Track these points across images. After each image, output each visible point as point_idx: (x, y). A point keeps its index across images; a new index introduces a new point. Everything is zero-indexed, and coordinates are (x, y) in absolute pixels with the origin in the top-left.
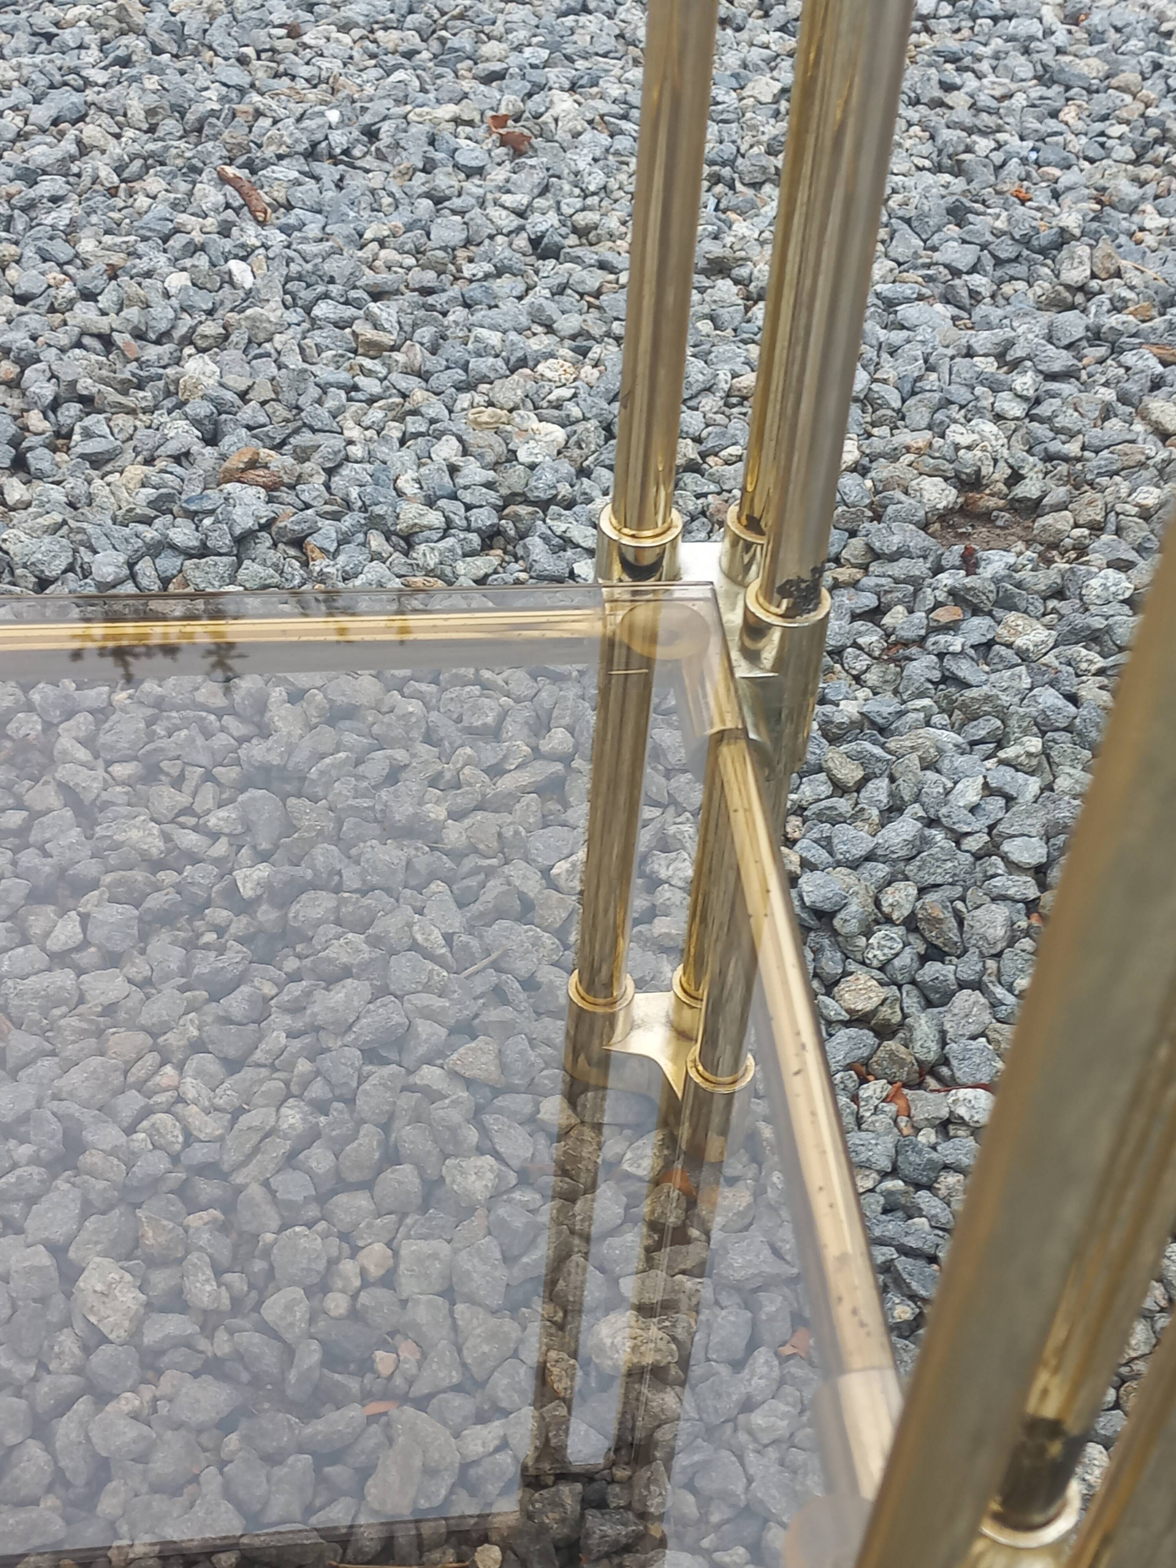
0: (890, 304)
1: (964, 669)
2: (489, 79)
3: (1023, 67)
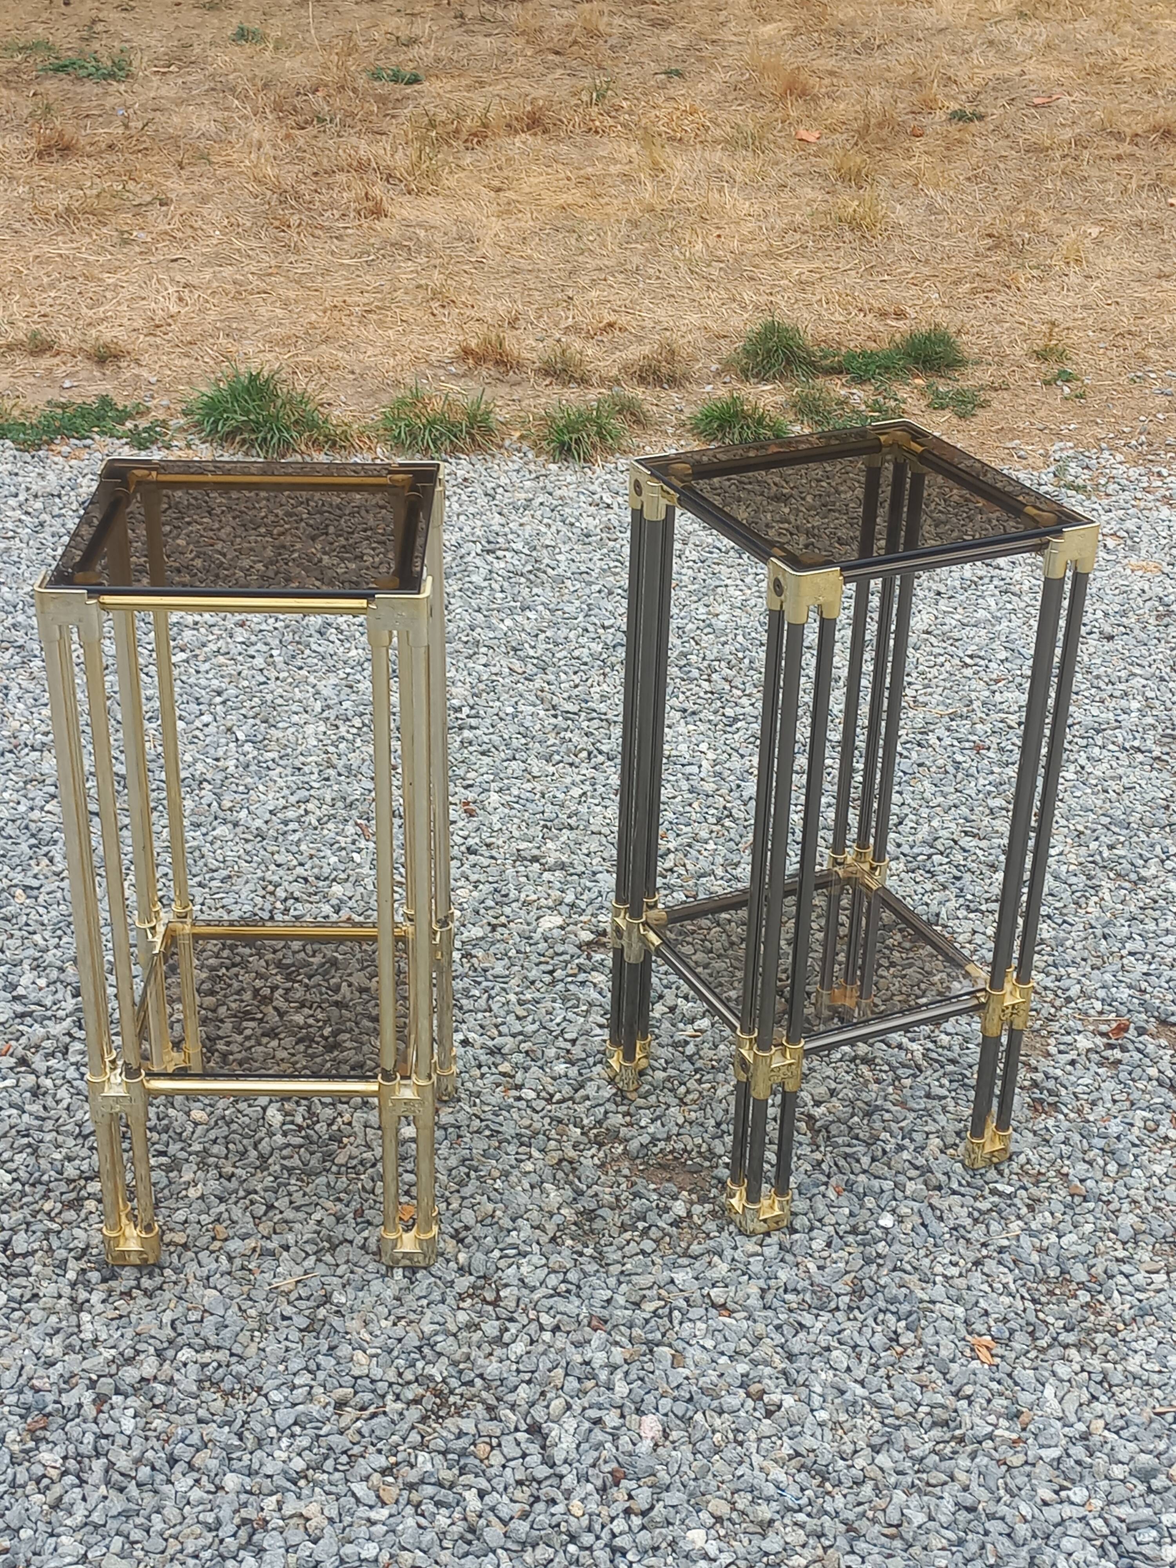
0: (594, 874)
1: (571, 987)
2: (466, 787)
3: (685, 785)
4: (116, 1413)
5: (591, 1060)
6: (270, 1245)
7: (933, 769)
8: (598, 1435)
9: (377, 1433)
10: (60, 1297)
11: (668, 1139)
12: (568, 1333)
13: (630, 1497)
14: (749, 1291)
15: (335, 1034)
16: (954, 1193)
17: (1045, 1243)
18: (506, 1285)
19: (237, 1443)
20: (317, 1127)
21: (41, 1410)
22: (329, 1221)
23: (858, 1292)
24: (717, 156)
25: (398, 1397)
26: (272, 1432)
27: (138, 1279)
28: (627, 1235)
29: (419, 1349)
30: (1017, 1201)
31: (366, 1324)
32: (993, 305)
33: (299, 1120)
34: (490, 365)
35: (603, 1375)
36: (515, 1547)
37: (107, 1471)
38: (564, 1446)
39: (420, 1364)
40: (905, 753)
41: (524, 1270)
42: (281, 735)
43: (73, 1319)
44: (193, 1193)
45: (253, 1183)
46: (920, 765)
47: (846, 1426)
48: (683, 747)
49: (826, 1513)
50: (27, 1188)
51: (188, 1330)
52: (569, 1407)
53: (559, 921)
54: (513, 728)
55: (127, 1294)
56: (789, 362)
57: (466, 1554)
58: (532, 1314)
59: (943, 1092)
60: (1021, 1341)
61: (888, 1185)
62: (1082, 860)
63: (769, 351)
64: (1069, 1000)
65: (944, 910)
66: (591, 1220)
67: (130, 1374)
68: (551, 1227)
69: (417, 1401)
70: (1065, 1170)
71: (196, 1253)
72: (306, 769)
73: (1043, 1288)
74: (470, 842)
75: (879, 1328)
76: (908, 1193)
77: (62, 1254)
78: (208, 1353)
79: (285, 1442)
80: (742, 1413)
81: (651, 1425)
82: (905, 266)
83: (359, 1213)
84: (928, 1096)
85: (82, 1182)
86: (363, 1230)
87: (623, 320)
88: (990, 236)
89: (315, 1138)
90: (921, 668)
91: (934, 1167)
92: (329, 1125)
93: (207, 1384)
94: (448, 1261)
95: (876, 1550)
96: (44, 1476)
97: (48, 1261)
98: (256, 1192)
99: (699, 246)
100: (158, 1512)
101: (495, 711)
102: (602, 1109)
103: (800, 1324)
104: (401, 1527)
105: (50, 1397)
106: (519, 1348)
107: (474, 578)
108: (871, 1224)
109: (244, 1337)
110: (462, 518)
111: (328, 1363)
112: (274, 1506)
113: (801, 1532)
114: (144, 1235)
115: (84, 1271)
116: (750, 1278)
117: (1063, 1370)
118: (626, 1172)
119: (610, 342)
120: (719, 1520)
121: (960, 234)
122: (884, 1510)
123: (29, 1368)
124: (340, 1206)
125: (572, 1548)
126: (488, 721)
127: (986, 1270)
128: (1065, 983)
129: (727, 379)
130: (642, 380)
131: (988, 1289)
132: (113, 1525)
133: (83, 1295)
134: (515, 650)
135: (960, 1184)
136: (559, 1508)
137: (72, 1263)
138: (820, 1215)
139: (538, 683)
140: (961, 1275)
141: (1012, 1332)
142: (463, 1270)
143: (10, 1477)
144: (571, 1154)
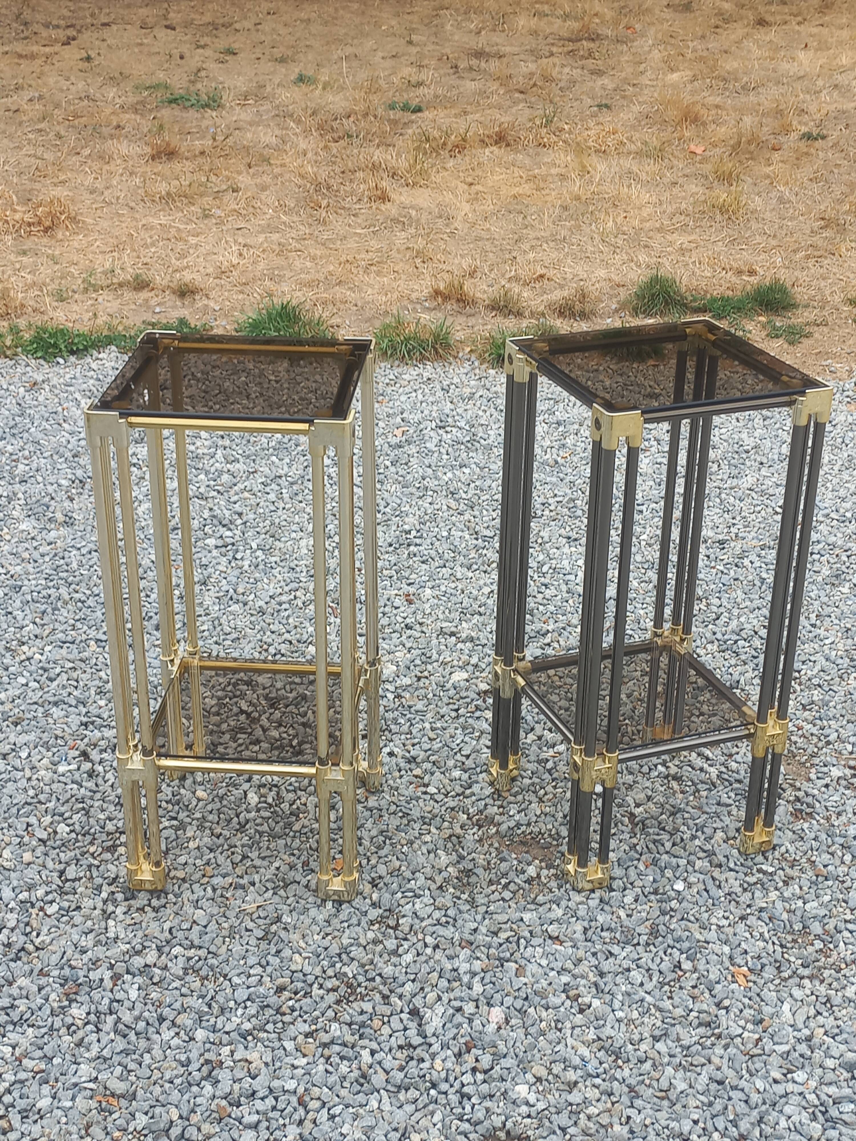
1: (470, 720)
2: (410, 584)
4: (126, 986)
5: (478, 770)
6: (242, 881)
7: (745, 583)
8: (459, 1018)
9: (304, 1009)
10: (95, 908)
11: (529, 824)
12: (445, 950)
13: (477, 1060)
14: (576, 928)
15: (300, 744)
16: (731, 870)
17: (793, 907)
18: (404, 916)
19: (206, 1010)
20: (282, 806)
21: (75, 982)
22: (284, 868)
23: (654, 932)
24: (628, 163)
25: (321, 987)
26: (232, 1004)
27: (149, 900)
28: (493, 888)
29: (339, 955)
30: (776, 878)
31: (304, 937)
32: (821, 267)
33: (270, 800)
34: (453, 301)
35: (466, 979)
36: (393, 1089)
37: (116, 1024)
38: (434, 1024)
39: (338, 965)
40: (725, 571)
41: (417, 906)
42: (282, 546)
43: (103, 924)
44: (192, 845)
45: (234, 841)
46: (735, 580)
47: (637, 1022)
48: (565, 562)
49: (616, 1079)
50: (80, 837)
51: (180, 935)
52: (440, 998)
53: (465, 675)
54: (446, 546)
55: (141, 910)
56: (667, 304)
57: (359, 1092)
58: (420, 936)
59: (731, 801)
60: (769, 972)
61: (683, 862)
62: (848, 648)
63: (653, 295)
64: (828, 743)
65: (742, 679)
66: (469, 877)
67: (138, 962)
68: (439, 879)
69: (334, 990)
70: (813, 859)
71: (191, 885)
72: (298, 569)
73: (789, 938)
74: (408, 621)
75: (667, 958)
76: (696, 868)
77: (99, 881)
78: (193, 950)
79: (240, 1012)
80: (562, 1009)
81: (497, 1014)
82: (758, 239)
83: (306, 864)
84: (719, 804)
85: (118, 835)
86: (307, 875)
87: (550, 273)
88: (823, 219)
89: (280, 813)
90: (743, 514)
91: (717, 851)
92: (291, 805)
93: (191, 971)
94: (365, 898)
95: (649, 1106)
96: (73, 1024)
97: (89, 885)
98: (236, 846)
99: (610, 224)
100: (148, 1052)
101: (435, 534)
102: (483, 803)
103: (610, 952)
104: (314, 1071)
105: (81, 973)
106: (408, 958)
107: (428, 445)
108: (668, 888)
109: (219, 941)
110: (424, 404)
111: (275, 961)
112: (228, 1053)
113: (597, 1091)
114: (154, 869)
115: (113, 893)
116: (578, 919)
117: (798, 993)
118: (496, 845)
119: (541, 287)
120: (539, 1079)
121: (801, 218)
122: (658, 1080)
123: (69, 952)
124: (292, 858)
125: (433, 1092)
126: (429, 541)
127: (748, 923)
128: (826, 731)
129: (623, 315)
130: (561, 314)
131: (749, 936)
132: (116, 1059)
133: (111, 908)
134: (453, 493)
135: (736, 864)
136: (426, 1065)
137: (105, 887)
138: (631, 880)
139: (467, 516)
140: (729, 925)
141: (763, 966)
142: (374, 905)
143: (50, 1024)
144: (458, 831)
